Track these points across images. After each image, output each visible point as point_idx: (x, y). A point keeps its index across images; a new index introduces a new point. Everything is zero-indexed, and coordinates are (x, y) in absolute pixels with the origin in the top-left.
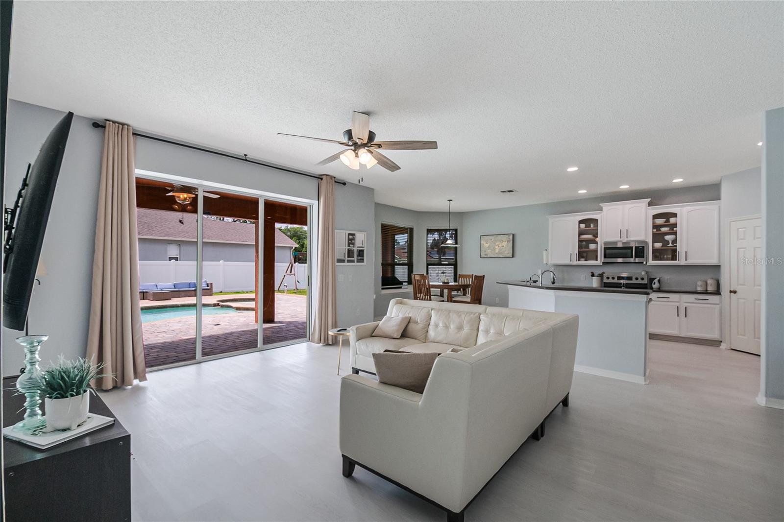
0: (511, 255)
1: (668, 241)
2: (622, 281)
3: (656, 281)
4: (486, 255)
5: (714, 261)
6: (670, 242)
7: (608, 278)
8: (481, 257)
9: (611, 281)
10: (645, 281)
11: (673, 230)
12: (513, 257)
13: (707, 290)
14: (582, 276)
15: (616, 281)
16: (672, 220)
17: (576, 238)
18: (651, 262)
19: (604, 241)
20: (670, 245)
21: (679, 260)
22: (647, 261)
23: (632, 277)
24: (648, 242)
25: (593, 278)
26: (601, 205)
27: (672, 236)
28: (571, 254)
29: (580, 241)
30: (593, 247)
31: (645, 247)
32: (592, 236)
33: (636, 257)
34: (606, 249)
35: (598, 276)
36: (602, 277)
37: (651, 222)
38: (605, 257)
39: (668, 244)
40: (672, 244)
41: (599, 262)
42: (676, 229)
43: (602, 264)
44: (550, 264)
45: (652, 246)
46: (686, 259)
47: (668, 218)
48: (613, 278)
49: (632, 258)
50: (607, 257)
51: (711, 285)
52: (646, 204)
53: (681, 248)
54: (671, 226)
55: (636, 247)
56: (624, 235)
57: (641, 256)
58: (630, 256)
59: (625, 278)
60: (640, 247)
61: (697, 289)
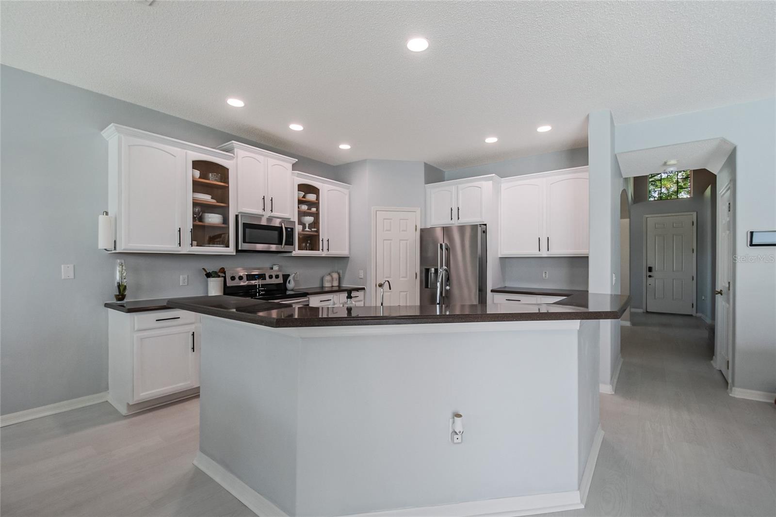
1: (305, 224)
2: (253, 282)
3: (291, 278)
5: (344, 252)
6: (307, 225)
7: (233, 278)
9: (236, 283)
10: (280, 280)
11: (310, 209)
13: (322, 287)
14: (182, 278)
15: (244, 282)
16: (311, 197)
17: (189, 196)
18: (297, 252)
19: (239, 211)
20: (307, 229)
21: (323, 250)
22: (295, 250)
23: (265, 274)
24: (295, 222)
25: (210, 279)
26: (233, 143)
27: (310, 217)
28: (180, 231)
29: (195, 204)
30: (213, 219)
31: (292, 229)
32: (212, 199)
33: (286, 244)
34: (246, 226)
35: (219, 276)
36: (225, 278)
37: (296, 195)
38: (244, 241)
39: (306, 228)
40: (309, 229)
41: (231, 250)
42: (314, 210)
43: (235, 254)
44: (124, 250)
45: (298, 229)
46: (328, 249)
47: (306, 193)
48: (241, 278)
49: (282, 244)
50: (247, 241)
51: (336, 280)
52: (291, 166)
53: (323, 235)
54: (311, 204)
55: (286, 228)
56: (268, 207)
57: (290, 242)
58: (277, 242)
59: (256, 277)
60: (289, 230)
61: (324, 286)
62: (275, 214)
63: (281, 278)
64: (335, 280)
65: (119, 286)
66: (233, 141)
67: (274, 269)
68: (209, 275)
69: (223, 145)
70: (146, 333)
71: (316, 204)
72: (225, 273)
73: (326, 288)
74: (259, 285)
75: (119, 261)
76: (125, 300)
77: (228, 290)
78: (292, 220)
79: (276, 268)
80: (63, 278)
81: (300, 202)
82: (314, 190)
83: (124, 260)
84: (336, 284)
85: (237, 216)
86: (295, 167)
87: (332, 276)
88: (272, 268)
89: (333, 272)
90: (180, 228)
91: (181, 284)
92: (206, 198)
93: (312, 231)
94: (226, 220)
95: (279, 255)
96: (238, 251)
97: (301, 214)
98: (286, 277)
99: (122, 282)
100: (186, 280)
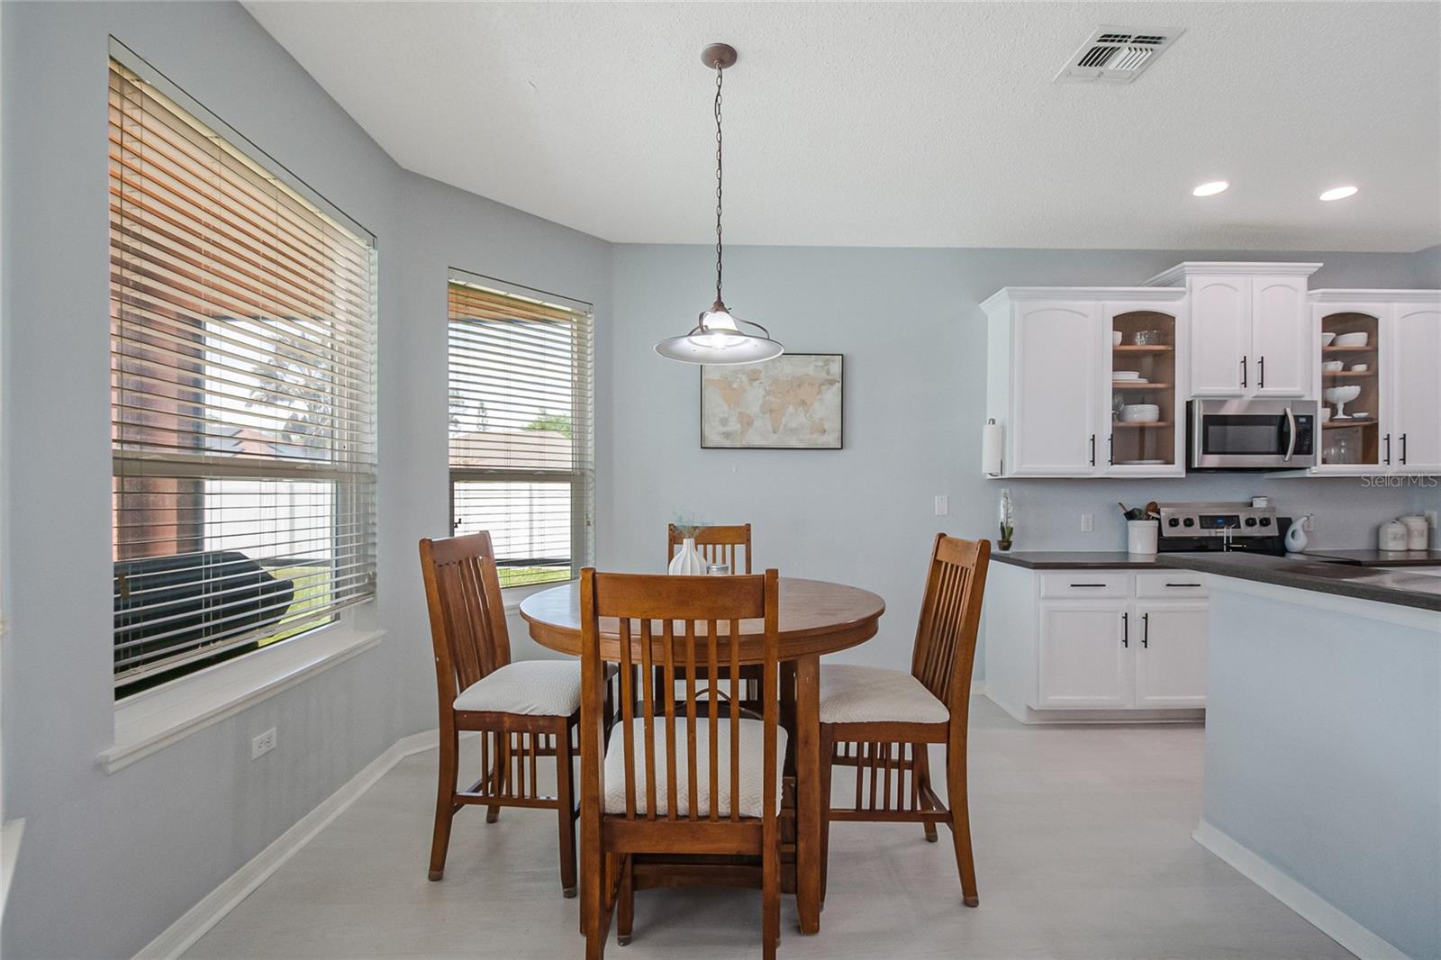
0: (832, 439)
1: (1337, 405)
2: (1213, 533)
3: (1297, 526)
4: (727, 435)
6: (1340, 407)
7: (1174, 523)
8: (702, 448)
9: (1181, 531)
10: (1272, 531)
11: (1349, 370)
12: (842, 448)
14: (1084, 520)
15: (1196, 531)
16: (1356, 340)
17: (1106, 377)
18: (1319, 469)
19: (1193, 394)
20: (1340, 415)
21: (1388, 461)
22: (1315, 465)
23: (1238, 517)
24: (1316, 402)
25: (1134, 524)
26: (1185, 266)
27: (1353, 387)
28: (1093, 440)
29: (1118, 391)
30: (1145, 414)
31: (1310, 419)
32: (1140, 377)
33: (1296, 452)
34: (1209, 420)
35: (1148, 518)
36: (1159, 520)
37: (1319, 339)
38: (1206, 451)
39: (1336, 414)
40: (1344, 414)
41: (1177, 469)
42: (1360, 368)
43: (1184, 476)
44: (1015, 474)
45: (1322, 416)
46: (1404, 460)
47: (1339, 333)
48: (1189, 523)
49: (1285, 453)
50: (1210, 449)
51: (1422, 535)
52: (1303, 281)
53: (1389, 424)
54: (1350, 357)
55: (1296, 418)
56: (1254, 376)
57: (1304, 447)
58: (1273, 449)
59: (1220, 521)
60: (1303, 420)
61: (1382, 547)
62: (1269, 389)
63: (1274, 524)
64: (1416, 533)
65: (1003, 529)
66: (1185, 263)
67: (1255, 506)
68: (1131, 515)
69: (1157, 276)
70: (1055, 604)
71: (1369, 354)
72: (1158, 513)
73: (1391, 554)
74: (1228, 538)
75: (1003, 490)
76: (1012, 550)
77: (1164, 544)
78: (1306, 399)
79: (1260, 504)
80: (936, 514)
81: (1328, 356)
82: (1365, 323)
83: (1011, 490)
84: (1419, 543)
85: (1189, 405)
86: (1314, 282)
87: (1406, 525)
88: (1251, 505)
89: (1409, 515)
90: (1094, 436)
91: (1082, 530)
92: (1131, 378)
93: (1354, 420)
94: (1165, 414)
95: (1267, 476)
96: (1189, 468)
97: (1331, 381)
98: (1285, 524)
99: (1007, 523)
100: (1091, 524)
